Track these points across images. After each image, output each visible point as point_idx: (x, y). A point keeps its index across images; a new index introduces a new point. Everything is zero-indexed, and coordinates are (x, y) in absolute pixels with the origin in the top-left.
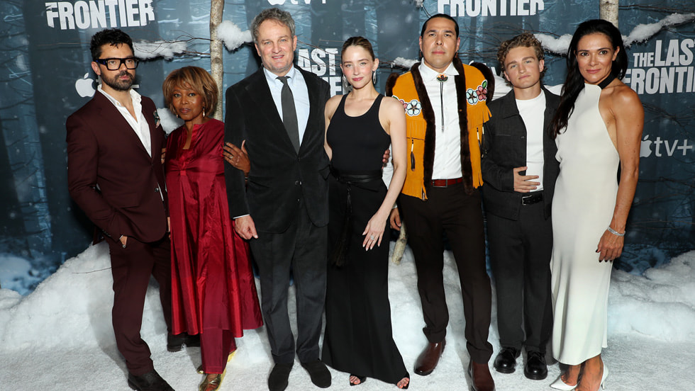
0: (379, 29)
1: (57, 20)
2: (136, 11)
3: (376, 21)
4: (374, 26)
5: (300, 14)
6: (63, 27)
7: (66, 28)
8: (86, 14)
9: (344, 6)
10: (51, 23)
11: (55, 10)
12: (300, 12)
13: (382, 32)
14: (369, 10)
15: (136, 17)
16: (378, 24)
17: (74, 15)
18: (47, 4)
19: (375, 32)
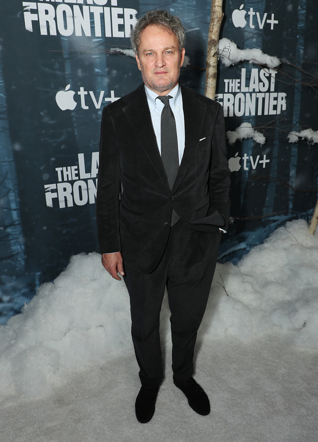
0: (305, 54)
1: (36, 24)
2: (121, 21)
3: (303, 47)
4: (302, 52)
5: (255, 37)
6: (44, 32)
7: (46, 34)
8: (69, 20)
9: (285, 33)
10: (29, 26)
11: (34, 11)
12: (255, 36)
13: (306, 57)
14: (300, 38)
15: (121, 28)
16: (304, 50)
17: (55, 19)
18: (24, 4)
19: (302, 57)
